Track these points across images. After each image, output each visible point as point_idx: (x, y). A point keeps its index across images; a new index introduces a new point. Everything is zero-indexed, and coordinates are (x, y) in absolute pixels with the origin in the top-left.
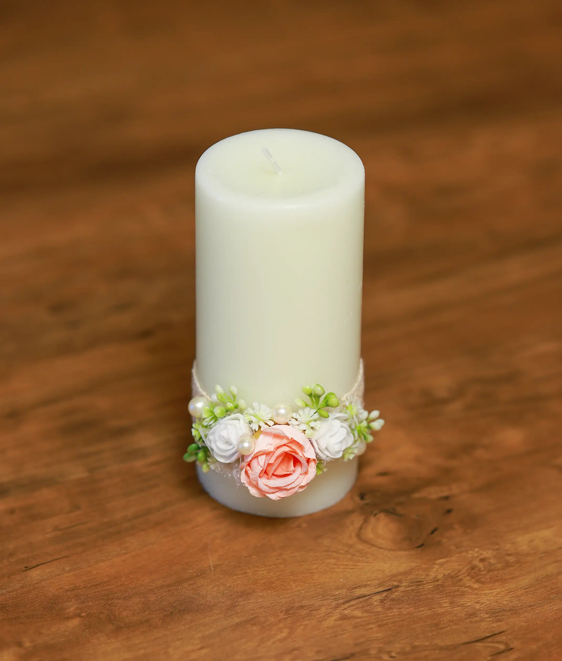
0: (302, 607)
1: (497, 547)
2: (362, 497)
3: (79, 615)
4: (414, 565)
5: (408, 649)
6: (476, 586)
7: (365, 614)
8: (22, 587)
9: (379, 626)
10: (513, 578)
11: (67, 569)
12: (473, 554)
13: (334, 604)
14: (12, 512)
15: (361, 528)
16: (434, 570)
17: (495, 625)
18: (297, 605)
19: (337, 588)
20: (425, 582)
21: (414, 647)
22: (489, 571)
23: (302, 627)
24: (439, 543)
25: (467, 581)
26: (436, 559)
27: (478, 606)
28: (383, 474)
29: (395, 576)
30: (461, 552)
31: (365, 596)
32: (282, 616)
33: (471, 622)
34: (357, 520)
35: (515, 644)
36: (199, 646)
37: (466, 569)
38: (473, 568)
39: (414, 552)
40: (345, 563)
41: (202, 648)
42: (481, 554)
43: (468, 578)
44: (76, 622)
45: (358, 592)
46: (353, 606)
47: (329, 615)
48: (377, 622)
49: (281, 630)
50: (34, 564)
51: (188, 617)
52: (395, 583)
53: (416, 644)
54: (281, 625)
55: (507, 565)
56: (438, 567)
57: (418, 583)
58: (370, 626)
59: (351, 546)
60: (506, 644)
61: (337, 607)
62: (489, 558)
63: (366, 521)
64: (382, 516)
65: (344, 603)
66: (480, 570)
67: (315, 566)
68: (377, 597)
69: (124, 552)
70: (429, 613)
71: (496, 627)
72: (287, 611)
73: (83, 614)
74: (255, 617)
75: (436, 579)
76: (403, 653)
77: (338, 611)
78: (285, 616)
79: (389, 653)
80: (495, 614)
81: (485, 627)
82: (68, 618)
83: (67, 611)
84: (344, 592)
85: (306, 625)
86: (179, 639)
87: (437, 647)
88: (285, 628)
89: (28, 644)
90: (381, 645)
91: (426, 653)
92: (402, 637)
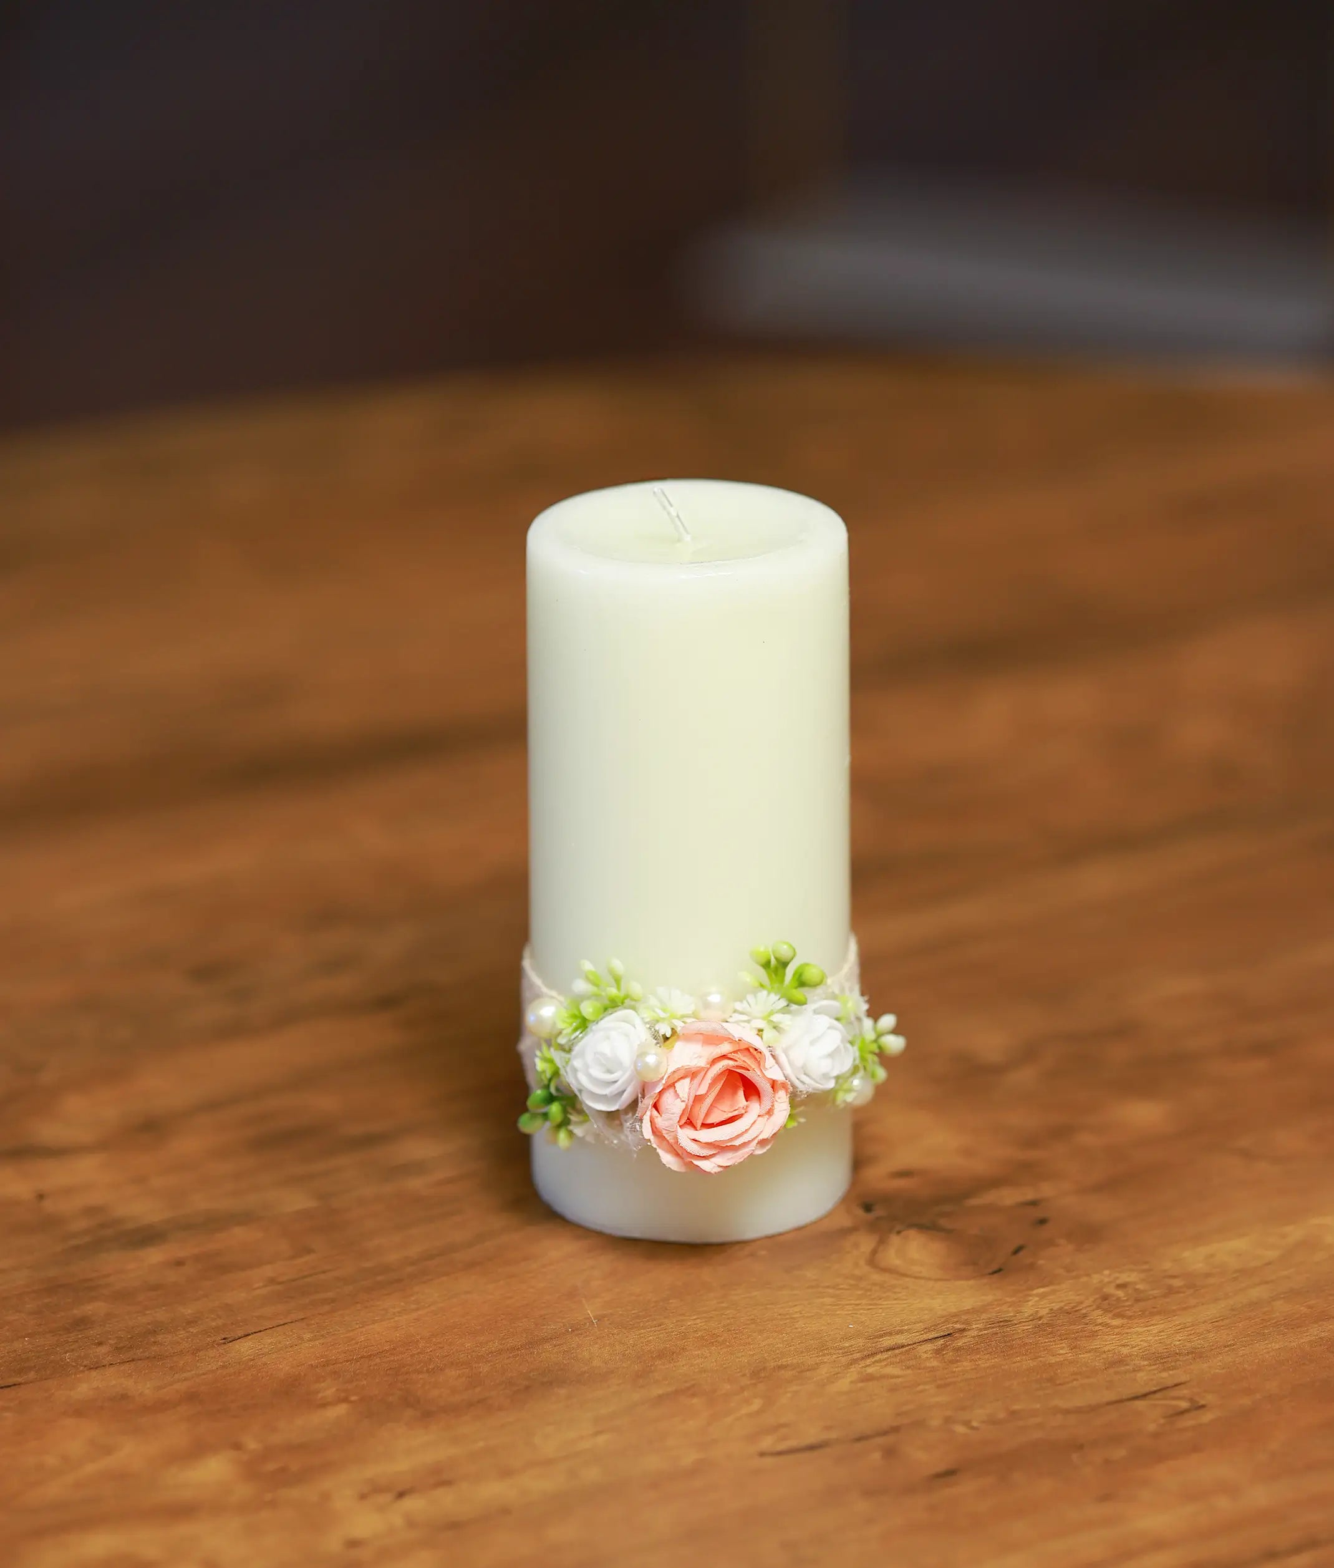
0: (781, 1367)
1: (1146, 1267)
2: (868, 1208)
3: (345, 1400)
4: (990, 1298)
5: (1002, 1415)
6: (1116, 1322)
7: (909, 1372)
8: (223, 1367)
9: (939, 1387)
10: (1185, 1309)
11: (307, 1336)
12: (1096, 1279)
13: (845, 1360)
14: (179, 1263)
15: (874, 1252)
16: (1030, 1303)
17: (1164, 1375)
18: (772, 1364)
19: (846, 1338)
20: (1016, 1322)
21: (1013, 1414)
22: (1137, 1300)
23: (789, 1395)
24: (1032, 1267)
25: (1098, 1316)
26: (1033, 1289)
27: (1125, 1351)
28: (903, 1174)
29: (955, 1315)
30: (1077, 1277)
31: (903, 1346)
32: (745, 1381)
33: (1116, 1373)
34: (866, 1243)
35: (1209, 1398)
36: (592, 1431)
37: (1092, 1299)
38: (1105, 1298)
39: (985, 1281)
40: (853, 1302)
41: (597, 1433)
42: (1117, 1278)
43: (1099, 1312)
44: (342, 1409)
45: (888, 1342)
46: (880, 1361)
47: (833, 1378)
48: (935, 1381)
49: (747, 1401)
50: (240, 1333)
51: (563, 1392)
52: (958, 1326)
53: (1016, 1407)
54: (746, 1394)
55: (1171, 1291)
56: (1037, 1299)
57: (1002, 1324)
58: (921, 1387)
59: (860, 1278)
60: (1191, 1400)
61: (851, 1364)
62: (1135, 1283)
63: (882, 1241)
64: (912, 1233)
65: (863, 1358)
66: (1118, 1299)
67: (797, 1309)
68: (929, 1347)
69: (413, 1306)
70: (1032, 1364)
71: (1166, 1377)
72: (755, 1374)
73: (353, 1398)
74: (693, 1386)
75: (1036, 1317)
76: (992, 1421)
77: (853, 1369)
78: (753, 1381)
79: (967, 1423)
80: (1162, 1359)
81: (1144, 1379)
82: (324, 1405)
83: (320, 1395)
84: (861, 1342)
85: (796, 1392)
86: (551, 1424)
87: (1056, 1411)
88: (754, 1398)
89: (253, 1445)
90: (948, 1413)
91: (1037, 1420)
92: (987, 1399)
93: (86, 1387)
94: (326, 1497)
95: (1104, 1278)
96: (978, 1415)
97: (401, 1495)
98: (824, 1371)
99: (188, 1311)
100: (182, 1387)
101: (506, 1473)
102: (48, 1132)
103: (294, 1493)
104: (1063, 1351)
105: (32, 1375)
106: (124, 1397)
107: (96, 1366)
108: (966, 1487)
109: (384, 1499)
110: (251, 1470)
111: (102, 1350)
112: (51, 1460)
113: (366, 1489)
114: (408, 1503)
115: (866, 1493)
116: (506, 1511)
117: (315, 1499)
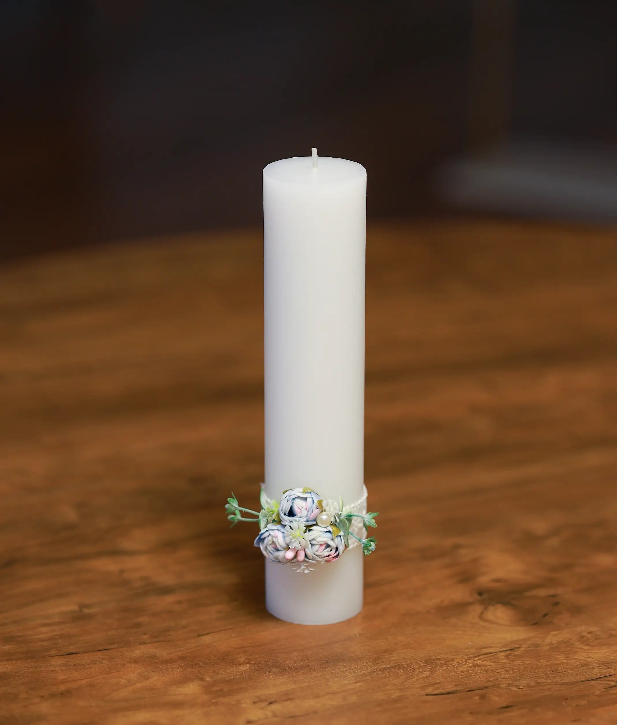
0: (438, 659)
1: (601, 625)
2: (480, 594)
3: (249, 663)
4: (531, 635)
5: (533, 684)
6: (586, 648)
7: (494, 664)
8: (197, 646)
9: (507, 671)
11: (233, 635)
12: (579, 629)
13: (466, 657)
14: (179, 602)
15: (482, 613)
16: (549, 638)
17: (606, 671)
18: (434, 658)
19: (467, 648)
20: (542, 645)
21: (538, 683)
22: (596, 639)
23: (440, 671)
24: (551, 623)
25: (578, 645)
26: (551, 632)
27: (589, 660)
28: (497, 580)
29: (516, 641)
30: (571, 628)
31: (492, 653)
32: (422, 664)
33: (585, 669)
34: (478, 609)
36: (354, 681)
37: (576, 638)
38: (582, 637)
39: (529, 627)
40: (471, 633)
41: (356, 682)
42: (588, 629)
43: (580, 643)
44: (247, 667)
45: (486, 651)
46: (481, 659)
47: (461, 664)
48: (505, 668)
49: (422, 672)
50: (205, 633)
52: (517, 646)
53: (540, 681)
54: (422, 669)
55: (611, 636)
56: (552, 636)
57: (536, 646)
58: (498, 671)
59: (475, 624)
61: (468, 659)
62: (596, 632)
63: (486, 608)
64: (499, 606)
65: (474, 657)
66: (588, 638)
67: (446, 635)
68: (502, 654)
70: (548, 663)
71: (606, 672)
72: (426, 661)
75: (551, 644)
76: (529, 686)
77: (469, 662)
78: (425, 664)
79: (517, 686)
80: (604, 664)
81: (596, 672)
82: (240, 664)
83: (238, 660)
84: (473, 650)
85: (443, 670)
86: (336, 677)
87: (557, 683)
88: (425, 671)
89: (208, 679)
90: (509, 682)
91: (548, 687)
92: (527, 677)
93: (138, 652)
94: (239, 702)
95: (582, 629)
96: (523, 683)
97: (271, 703)
99: (184, 622)
100: (179, 654)
101: (317, 696)
102: (126, 544)
103: (225, 700)
104: (562, 658)
105: (116, 646)
106: (154, 656)
107: (144, 643)
108: (515, 713)
109: (264, 704)
110: (207, 689)
111: (145, 637)
112: (123, 681)
113: (256, 700)
114: (274, 707)
115: (471, 713)
116: (316, 712)
117: (234, 703)
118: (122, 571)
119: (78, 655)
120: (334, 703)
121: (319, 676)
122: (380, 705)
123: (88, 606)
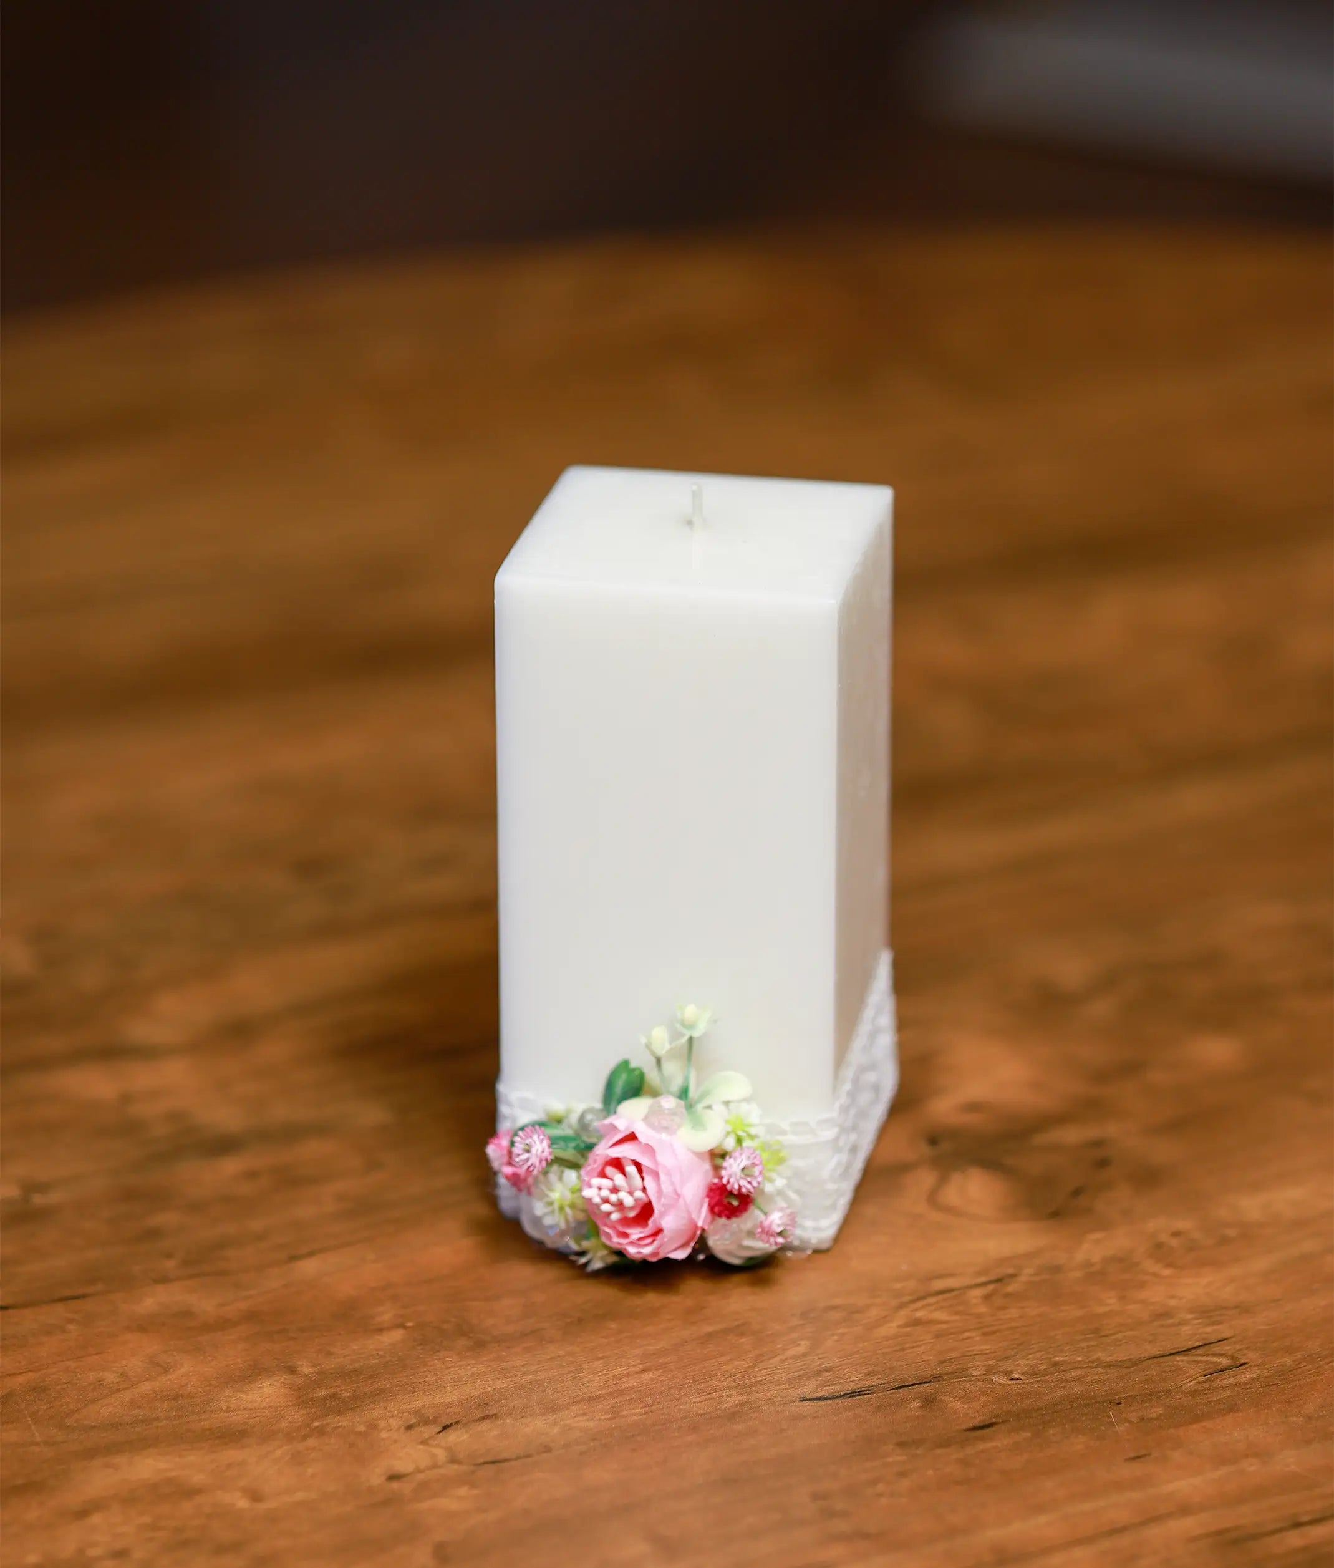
0: (830, 1308)
1: (1202, 1214)
2: (933, 1141)
3: (402, 1326)
4: (1044, 1242)
5: (1043, 1367)
6: (1167, 1272)
7: (957, 1317)
8: (285, 1286)
9: (984, 1334)
10: (1236, 1260)
11: (370, 1257)
12: (1152, 1225)
13: (895, 1302)
14: (252, 1175)
15: (935, 1190)
16: (1083, 1250)
17: (1209, 1329)
18: (822, 1304)
19: (897, 1280)
20: (1067, 1268)
21: (1056, 1364)
22: (1190, 1250)
23: (836, 1337)
24: (1089, 1211)
25: (1151, 1266)
26: (1087, 1234)
27: (1173, 1303)
28: (973, 1107)
29: (1008, 1259)
30: (1132, 1223)
31: (953, 1290)
32: (795, 1321)
33: (1162, 1326)
34: (926, 1178)
35: (1252, 1356)
36: (637, 1369)
37: (1145, 1247)
38: (1159, 1246)
39: (1041, 1224)
41: (644, 1371)
42: (1173, 1225)
43: (1152, 1260)
44: (397, 1335)
45: (939, 1285)
46: (930, 1304)
47: (883, 1320)
48: (981, 1328)
49: (795, 1343)
50: (305, 1251)
51: (613, 1325)
52: (1011, 1271)
53: (1059, 1359)
54: (795, 1335)
55: (1224, 1241)
56: (1090, 1244)
57: (1054, 1270)
58: (967, 1335)
59: (918, 1217)
60: (1232, 1357)
61: (902, 1306)
62: (1190, 1231)
63: (943, 1180)
64: (975, 1171)
65: (913, 1302)
66: (1172, 1249)
68: (978, 1292)
70: (1079, 1313)
71: (1210, 1332)
72: (804, 1315)
73: (410, 1324)
74: (743, 1324)
75: (1088, 1264)
76: (1034, 1373)
77: (903, 1313)
78: (802, 1322)
79: (1008, 1374)
80: (1207, 1313)
81: (1189, 1333)
82: (380, 1330)
83: (377, 1320)
84: (911, 1284)
85: (843, 1335)
86: (599, 1359)
87: (1099, 1363)
88: (802, 1340)
89: (306, 1370)
90: (990, 1363)
91: (1078, 1372)
92: (1031, 1349)
93: (151, 1301)
94: (373, 1426)
95: (1160, 1225)
96: (1021, 1365)
97: (446, 1428)
98: (874, 1313)
99: (256, 1225)
100: (242, 1305)
101: (552, 1409)
102: (140, 1030)
103: (344, 1421)
104: (1110, 1301)
105: (100, 1287)
106: (187, 1314)
107: (163, 1280)
108: (999, 1441)
109: (430, 1431)
110: (302, 1397)
111: (170, 1264)
112: (110, 1377)
113: (413, 1421)
114: (453, 1437)
115: (901, 1444)
116: (547, 1449)
117: (362, 1428)
118: (126, 1099)
119: (11, 1311)
120: (591, 1424)
121: (559, 1356)
122: (694, 1428)
123: (42, 1188)
